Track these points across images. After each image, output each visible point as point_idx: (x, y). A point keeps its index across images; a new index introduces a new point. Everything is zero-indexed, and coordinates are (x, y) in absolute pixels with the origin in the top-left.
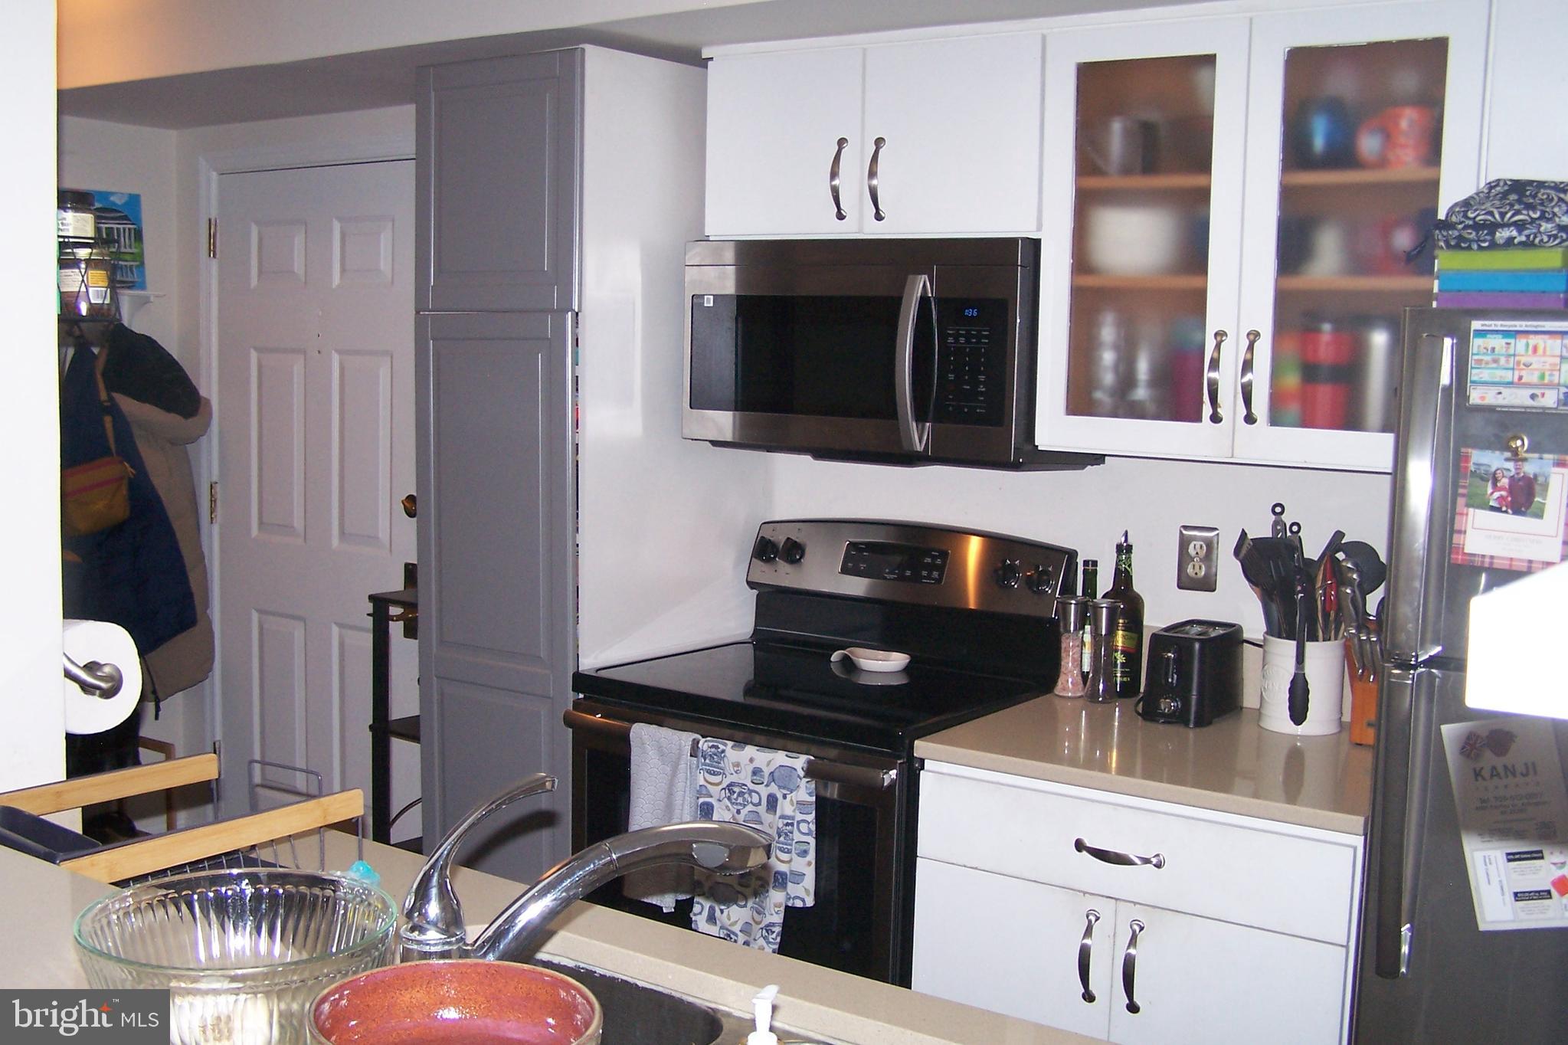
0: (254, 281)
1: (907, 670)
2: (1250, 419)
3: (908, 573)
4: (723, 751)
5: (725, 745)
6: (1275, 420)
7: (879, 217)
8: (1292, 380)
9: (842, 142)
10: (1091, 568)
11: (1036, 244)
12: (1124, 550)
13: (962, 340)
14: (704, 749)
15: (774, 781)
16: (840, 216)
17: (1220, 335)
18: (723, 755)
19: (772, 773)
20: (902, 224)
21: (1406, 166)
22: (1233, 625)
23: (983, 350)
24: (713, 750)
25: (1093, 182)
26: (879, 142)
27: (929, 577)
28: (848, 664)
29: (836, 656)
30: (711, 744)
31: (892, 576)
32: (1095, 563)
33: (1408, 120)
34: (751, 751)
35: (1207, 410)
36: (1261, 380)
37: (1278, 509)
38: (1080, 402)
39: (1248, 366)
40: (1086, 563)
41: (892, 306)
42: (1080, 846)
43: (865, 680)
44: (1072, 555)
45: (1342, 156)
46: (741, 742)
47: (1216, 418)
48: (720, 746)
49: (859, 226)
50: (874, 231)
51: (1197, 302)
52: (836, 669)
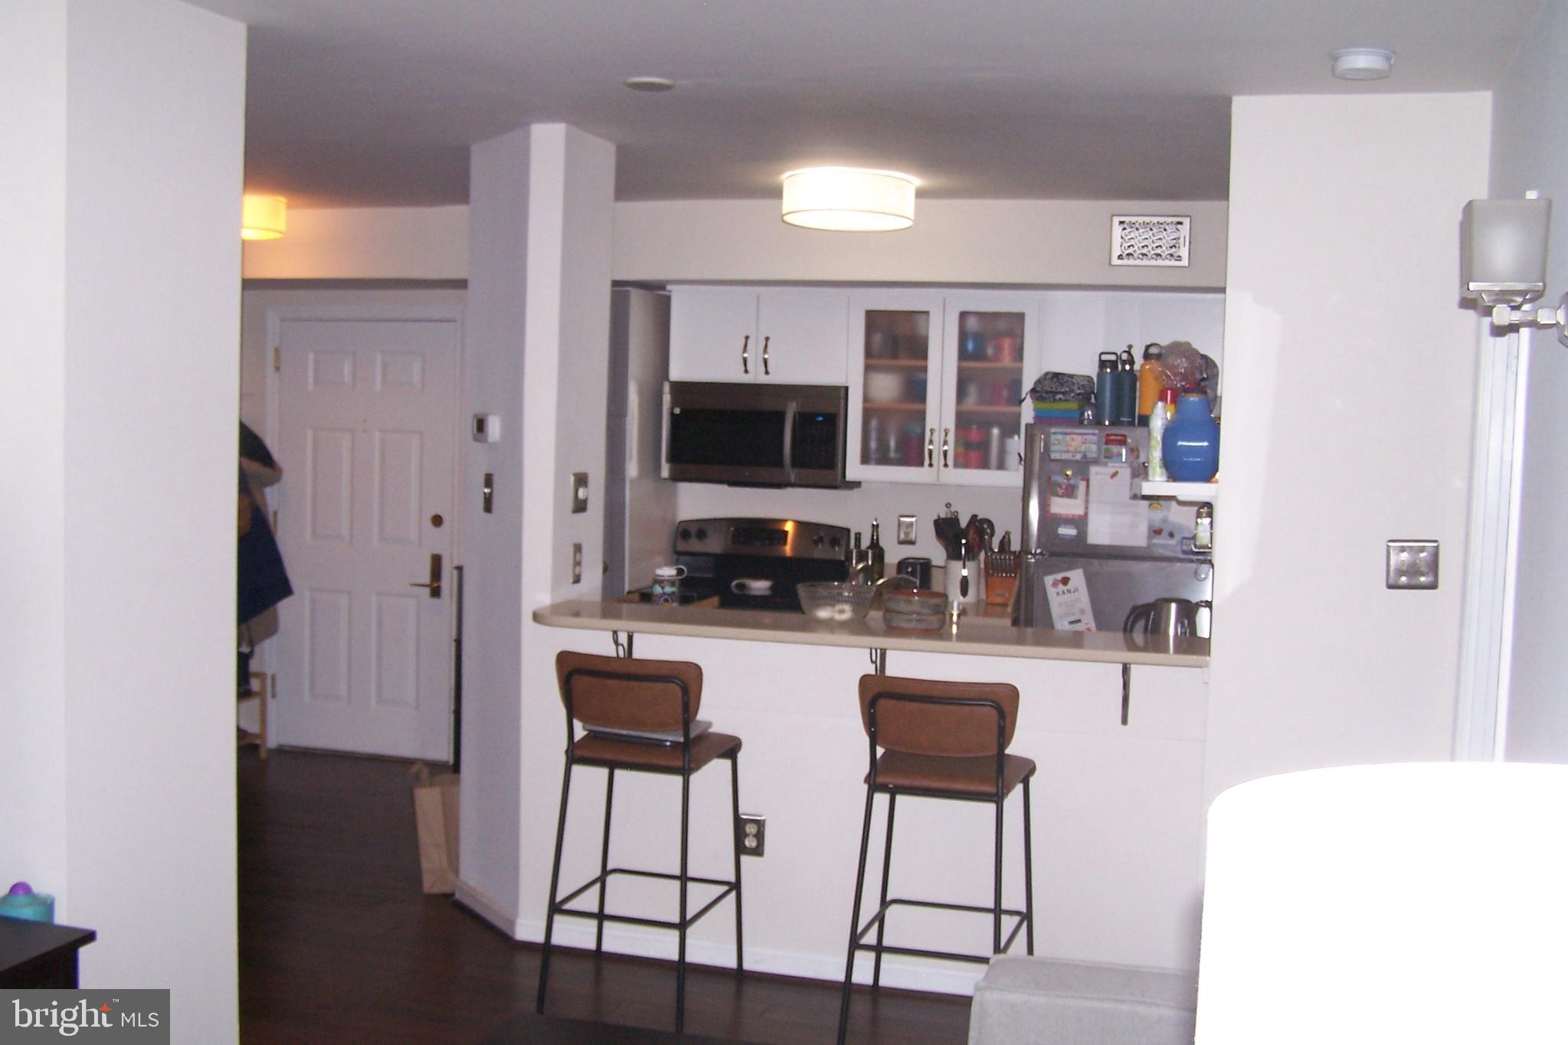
0: (311, 387)
1: (772, 588)
2: (946, 465)
3: (768, 542)
6: (956, 465)
7: (767, 373)
8: (961, 450)
9: (747, 338)
10: (858, 536)
11: (847, 388)
12: (875, 528)
16: (746, 371)
17: (932, 431)
20: (779, 376)
21: (1007, 361)
22: (926, 559)
25: (872, 362)
26: (767, 339)
27: (779, 543)
28: (742, 587)
29: (734, 583)
32: (860, 534)
33: (1007, 344)
35: (927, 462)
36: (950, 448)
37: (948, 505)
38: (865, 459)
39: (945, 443)
40: (856, 534)
41: (780, 416)
43: (753, 593)
44: (848, 530)
45: (979, 355)
47: (931, 465)
49: (756, 376)
50: (762, 379)
51: (921, 416)
52: (734, 590)
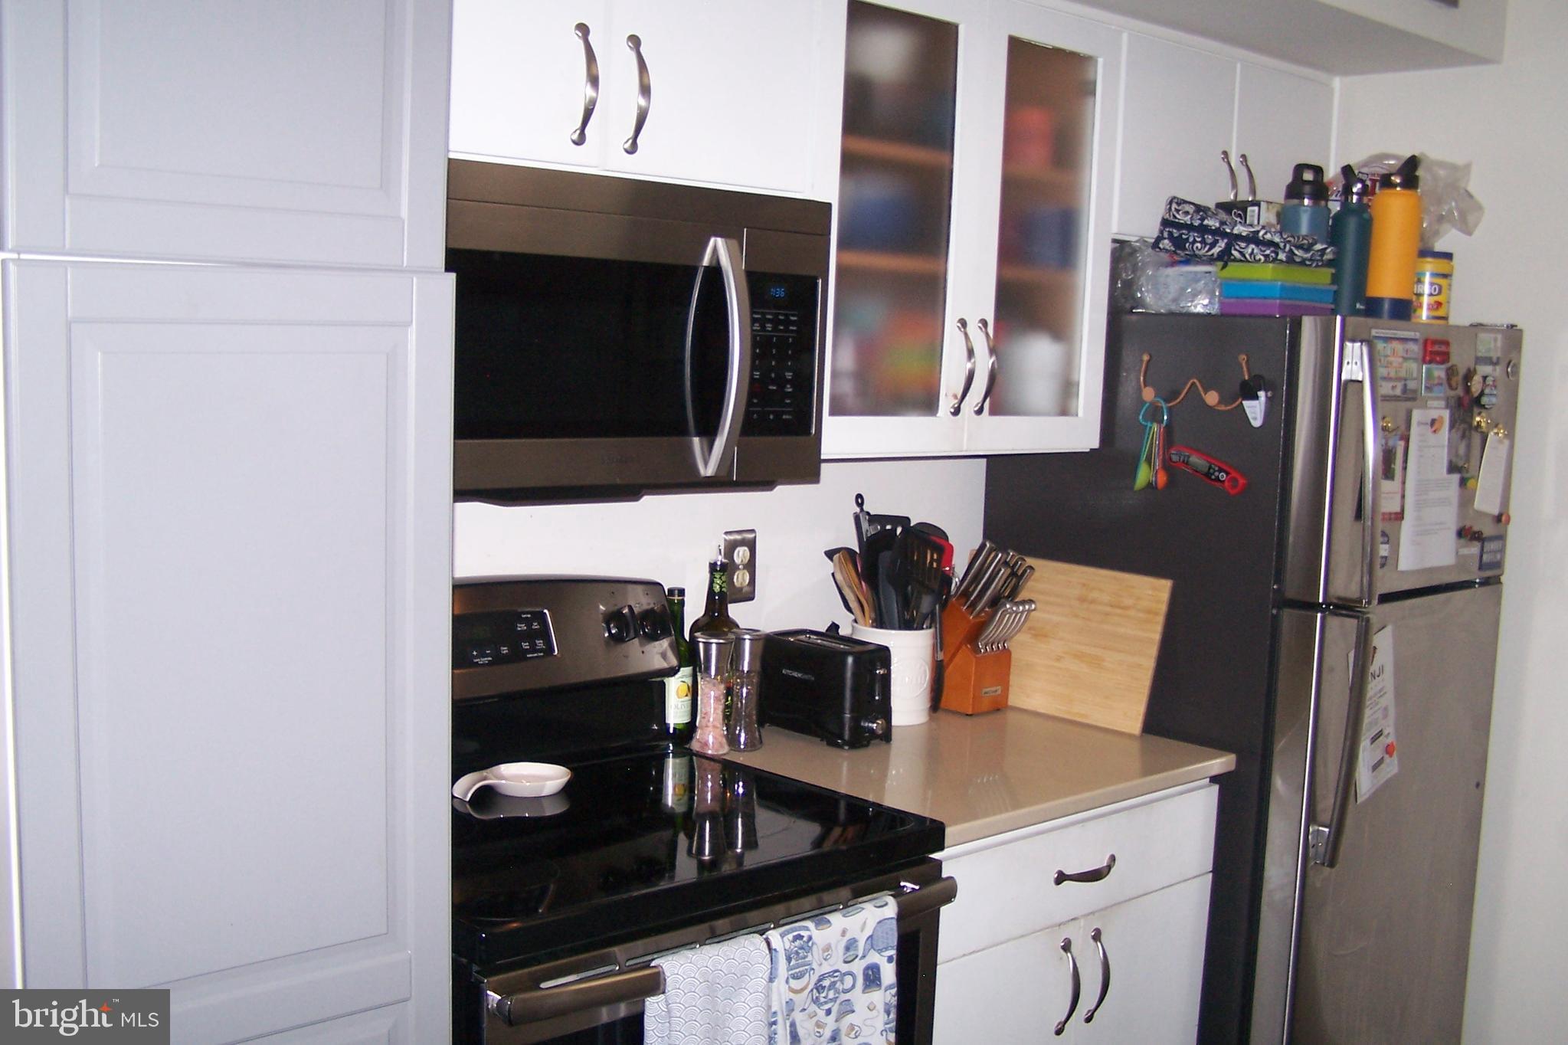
3: (505, 650)
4: (810, 938)
5: (807, 929)
10: (677, 598)
12: (719, 568)
13: (769, 326)
14: (787, 948)
15: (872, 947)
17: (963, 325)
18: (810, 944)
19: (871, 937)
23: (790, 340)
24: (798, 943)
27: (533, 650)
30: (790, 936)
31: (486, 660)
34: (836, 919)
35: (947, 402)
37: (859, 501)
40: (671, 592)
42: (1061, 878)
46: (819, 913)
47: (957, 410)
48: (802, 933)
